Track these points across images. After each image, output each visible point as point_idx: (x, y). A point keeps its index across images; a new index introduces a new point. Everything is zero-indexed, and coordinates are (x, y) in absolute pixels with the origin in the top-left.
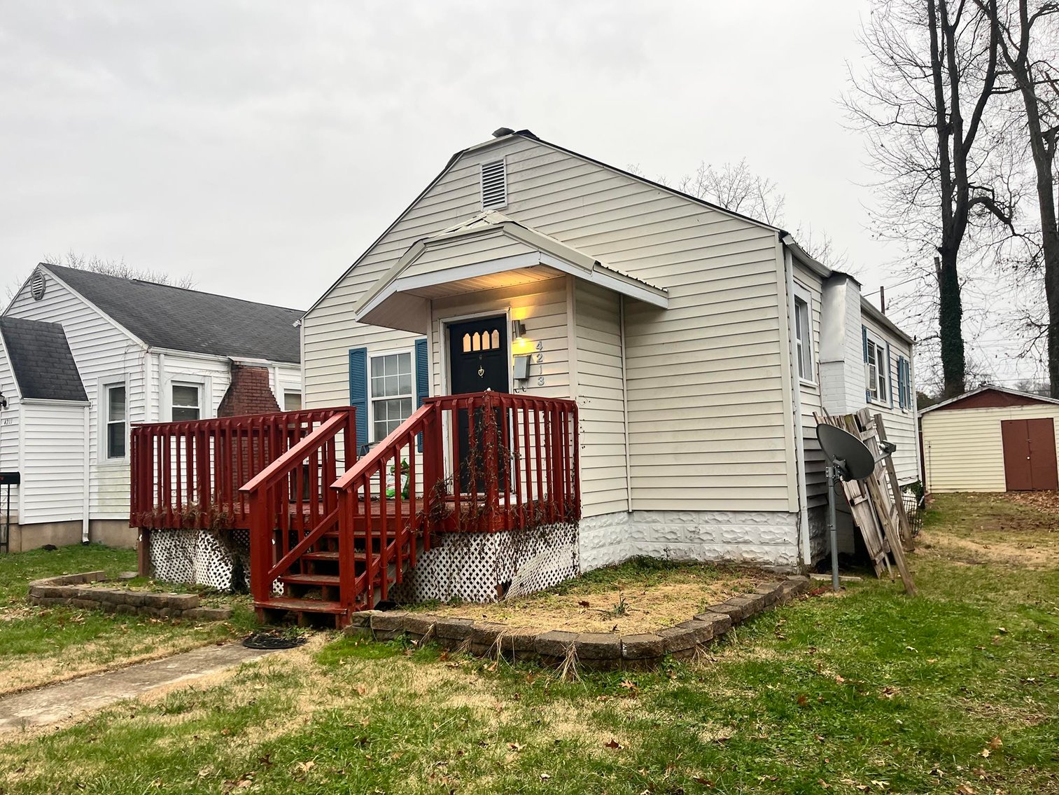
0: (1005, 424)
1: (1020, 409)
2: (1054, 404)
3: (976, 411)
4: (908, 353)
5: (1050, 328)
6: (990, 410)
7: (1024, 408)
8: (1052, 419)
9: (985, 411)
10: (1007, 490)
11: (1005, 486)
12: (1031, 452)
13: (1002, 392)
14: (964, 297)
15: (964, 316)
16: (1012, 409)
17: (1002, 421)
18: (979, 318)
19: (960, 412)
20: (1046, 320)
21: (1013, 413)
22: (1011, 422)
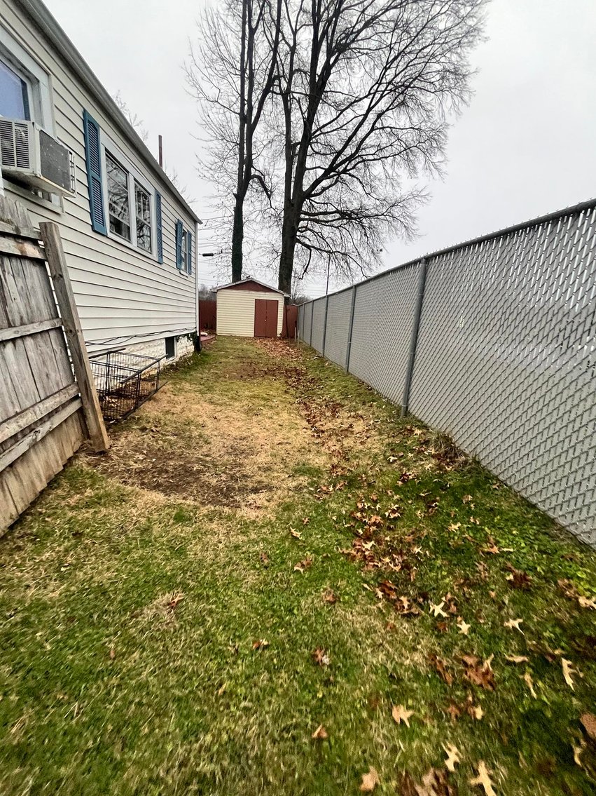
0: (258, 302)
2: (280, 293)
3: (244, 292)
4: (193, 228)
5: (282, 254)
6: (251, 293)
8: (278, 301)
9: (248, 292)
10: (255, 336)
11: (253, 334)
12: (267, 317)
14: (245, 229)
15: (244, 240)
16: (262, 293)
17: (256, 299)
18: (251, 243)
19: (236, 292)
20: (281, 251)
21: (262, 295)
22: (260, 300)
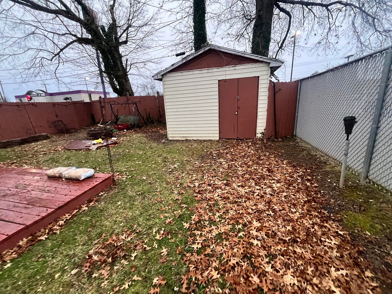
0: (221, 83)
1: (234, 68)
2: (262, 62)
3: (201, 72)
6: (210, 71)
7: (237, 68)
8: (258, 77)
9: (206, 71)
10: (220, 139)
11: (218, 135)
12: (239, 108)
13: (220, 51)
16: (227, 69)
17: (219, 80)
19: (191, 73)
21: (228, 73)
22: (225, 81)
